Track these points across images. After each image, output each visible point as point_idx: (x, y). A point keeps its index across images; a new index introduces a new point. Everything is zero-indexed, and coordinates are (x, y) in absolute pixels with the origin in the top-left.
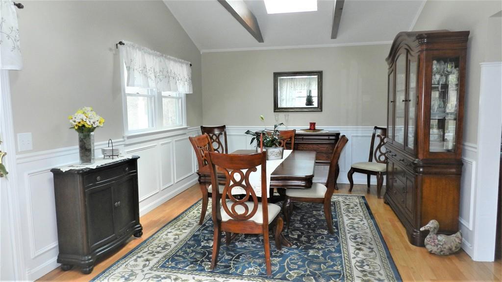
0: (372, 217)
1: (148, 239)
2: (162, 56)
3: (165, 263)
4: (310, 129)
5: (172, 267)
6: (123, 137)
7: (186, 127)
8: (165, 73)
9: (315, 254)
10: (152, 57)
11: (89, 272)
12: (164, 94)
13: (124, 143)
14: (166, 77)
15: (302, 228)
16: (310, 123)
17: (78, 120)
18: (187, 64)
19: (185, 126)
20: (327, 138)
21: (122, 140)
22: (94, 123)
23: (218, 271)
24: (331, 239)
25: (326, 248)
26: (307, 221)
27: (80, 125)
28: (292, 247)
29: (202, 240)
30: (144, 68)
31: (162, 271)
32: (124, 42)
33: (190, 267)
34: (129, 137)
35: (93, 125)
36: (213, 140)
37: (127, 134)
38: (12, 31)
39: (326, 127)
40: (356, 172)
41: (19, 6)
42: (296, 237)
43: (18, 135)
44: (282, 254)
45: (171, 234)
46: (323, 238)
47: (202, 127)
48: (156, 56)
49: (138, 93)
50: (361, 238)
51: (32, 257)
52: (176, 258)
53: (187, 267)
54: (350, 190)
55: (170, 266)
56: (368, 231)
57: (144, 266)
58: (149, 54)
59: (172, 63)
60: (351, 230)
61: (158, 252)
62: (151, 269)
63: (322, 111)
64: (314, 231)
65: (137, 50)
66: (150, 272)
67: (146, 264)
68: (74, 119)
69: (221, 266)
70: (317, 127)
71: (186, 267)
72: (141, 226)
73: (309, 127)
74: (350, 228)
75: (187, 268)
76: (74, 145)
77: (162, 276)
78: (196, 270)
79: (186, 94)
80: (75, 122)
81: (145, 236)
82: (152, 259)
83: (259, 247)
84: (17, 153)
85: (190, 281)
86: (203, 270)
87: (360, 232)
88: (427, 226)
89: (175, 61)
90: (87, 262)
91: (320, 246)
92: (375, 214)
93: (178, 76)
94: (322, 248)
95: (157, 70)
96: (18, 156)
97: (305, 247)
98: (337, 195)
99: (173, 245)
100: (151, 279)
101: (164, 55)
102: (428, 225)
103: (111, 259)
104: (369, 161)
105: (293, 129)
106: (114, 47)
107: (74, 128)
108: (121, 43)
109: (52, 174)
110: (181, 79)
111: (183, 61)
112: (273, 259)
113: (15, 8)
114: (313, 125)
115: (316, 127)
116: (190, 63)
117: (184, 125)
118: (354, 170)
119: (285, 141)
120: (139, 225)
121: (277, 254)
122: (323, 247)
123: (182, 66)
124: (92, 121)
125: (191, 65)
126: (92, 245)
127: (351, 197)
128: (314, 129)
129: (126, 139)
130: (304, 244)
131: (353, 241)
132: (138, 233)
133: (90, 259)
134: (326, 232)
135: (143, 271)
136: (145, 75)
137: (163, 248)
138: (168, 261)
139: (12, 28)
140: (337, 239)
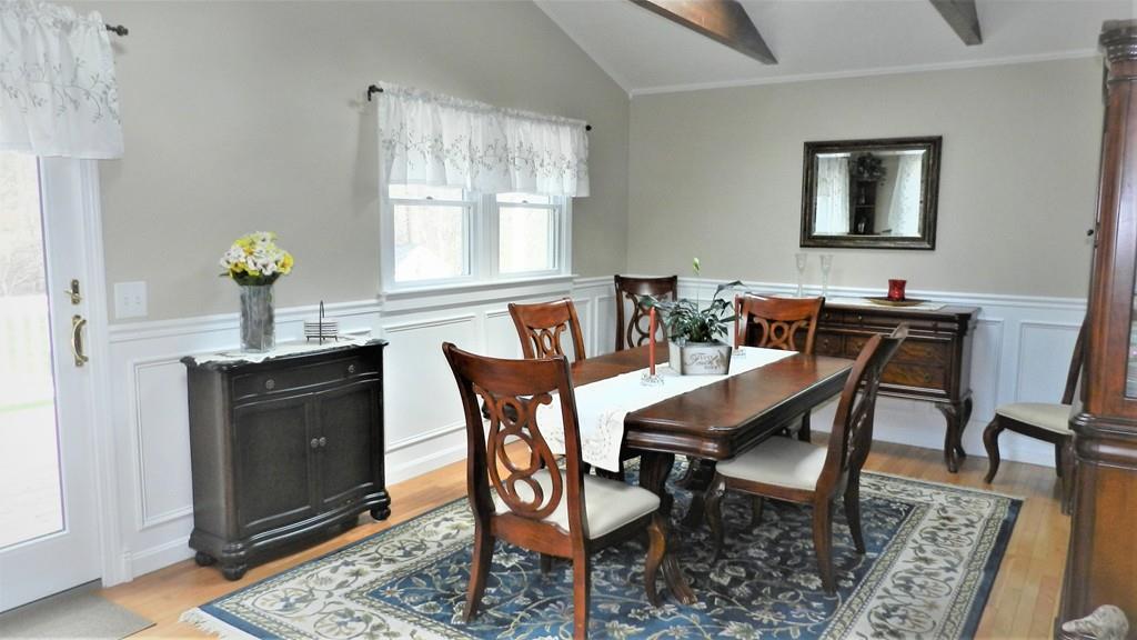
0: (994, 564)
1: (394, 527)
2: (498, 111)
3: (384, 588)
4: (890, 298)
5: (392, 600)
6: (379, 296)
7: (569, 275)
8: (500, 151)
9: (738, 637)
10: (464, 114)
11: (237, 577)
12: (501, 198)
13: (378, 309)
14: (500, 160)
15: (759, 563)
16: (890, 281)
17: (233, 261)
18: (574, 126)
19: (565, 273)
20: (929, 324)
21: (374, 301)
22: (265, 266)
23: (475, 629)
24: (815, 604)
25: (780, 625)
26: (788, 546)
27: (238, 271)
28: (695, 606)
29: (501, 548)
30: (436, 141)
31: (364, 604)
32: (381, 84)
33: (426, 608)
34: (391, 297)
35: (264, 271)
36: (643, 310)
37: (387, 289)
38: (96, 82)
39: (934, 295)
40: (1009, 428)
41: (121, 31)
42: (725, 581)
43: (116, 286)
44: (653, 617)
45: (449, 524)
46: (795, 597)
47: (618, 279)
48: (476, 112)
49: (429, 198)
50: (903, 617)
51: (138, 529)
52: (414, 580)
53: (420, 606)
54: (990, 479)
55: (388, 596)
56: (944, 603)
57: (341, 585)
58: (457, 107)
59: (527, 125)
60: (896, 591)
61: (391, 561)
62: (347, 596)
63: (933, 248)
64: (787, 574)
65: (420, 102)
66: (343, 600)
67: (347, 581)
68: (226, 257)
69: (491, 616)
70: (909, 292)
71: (416, 604)
72: (386, 496)
73: (884, 291)
74: (896, 586)
75: (416, 608)
76: (232, 312)
77: (357, 614)
78: (430, 616)
79: (574, 198)
80: (228, 263)
81: (392, 521)
82: (367, 573)
83: (614, 589)
84: (111, 320)
85: (402, 638)
86: (445, 619)
87: (915, 602)
88: (1083, 620)
89: (532, 120)
90: (234, 555)
91: (765, 617)
92: (1012, 556)
93: (546, 156)
94: (770, 624)
95: (479, 143)
96: (114, 328)
97: (727, 611)
98: (938, 487)
99: (433, 549)
100: (332, 615)
101: (503, 110)
102: (1089, 618)
103: (297, 556)
104: (1064, 402)
105: (816, 297)
106: (362, 98)
107: (228, 274)
108: (372, 89)
109: (183, 368)
110: (555, 164)
111: (563, 119)
112: (622, 625)
113: (106, 36)
114: (897, 285)
115: (906, 291)
116: (585, 123)
117: (563, 268)
118: (1002, 423)
119: (794, 327)
120: (382, 494)
121: (641, 615)
122: (776, 622)
123: (557, 132)
124: (260, 262)
125: (588, 128)
126: (248, 522)
127: (974, 499)
128: (902, 299)
129: (384, 299)
130: (730, 603)
131: (875, 620)
132: (382, 511)
133: (241, 550)
134: (816, 583)
135: (330, 595)
136: (437, 157)
137: (408, 554)
138: (392, 585)
139: (98, 76)
140: (831, 608)
